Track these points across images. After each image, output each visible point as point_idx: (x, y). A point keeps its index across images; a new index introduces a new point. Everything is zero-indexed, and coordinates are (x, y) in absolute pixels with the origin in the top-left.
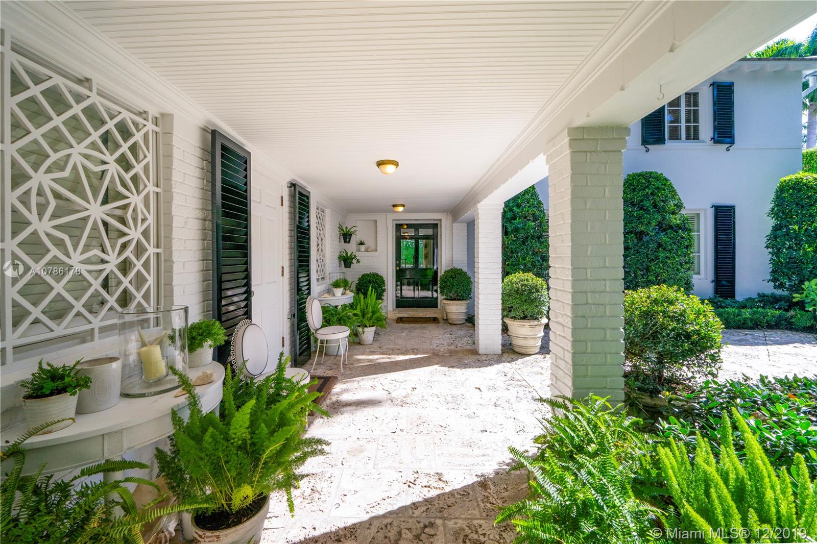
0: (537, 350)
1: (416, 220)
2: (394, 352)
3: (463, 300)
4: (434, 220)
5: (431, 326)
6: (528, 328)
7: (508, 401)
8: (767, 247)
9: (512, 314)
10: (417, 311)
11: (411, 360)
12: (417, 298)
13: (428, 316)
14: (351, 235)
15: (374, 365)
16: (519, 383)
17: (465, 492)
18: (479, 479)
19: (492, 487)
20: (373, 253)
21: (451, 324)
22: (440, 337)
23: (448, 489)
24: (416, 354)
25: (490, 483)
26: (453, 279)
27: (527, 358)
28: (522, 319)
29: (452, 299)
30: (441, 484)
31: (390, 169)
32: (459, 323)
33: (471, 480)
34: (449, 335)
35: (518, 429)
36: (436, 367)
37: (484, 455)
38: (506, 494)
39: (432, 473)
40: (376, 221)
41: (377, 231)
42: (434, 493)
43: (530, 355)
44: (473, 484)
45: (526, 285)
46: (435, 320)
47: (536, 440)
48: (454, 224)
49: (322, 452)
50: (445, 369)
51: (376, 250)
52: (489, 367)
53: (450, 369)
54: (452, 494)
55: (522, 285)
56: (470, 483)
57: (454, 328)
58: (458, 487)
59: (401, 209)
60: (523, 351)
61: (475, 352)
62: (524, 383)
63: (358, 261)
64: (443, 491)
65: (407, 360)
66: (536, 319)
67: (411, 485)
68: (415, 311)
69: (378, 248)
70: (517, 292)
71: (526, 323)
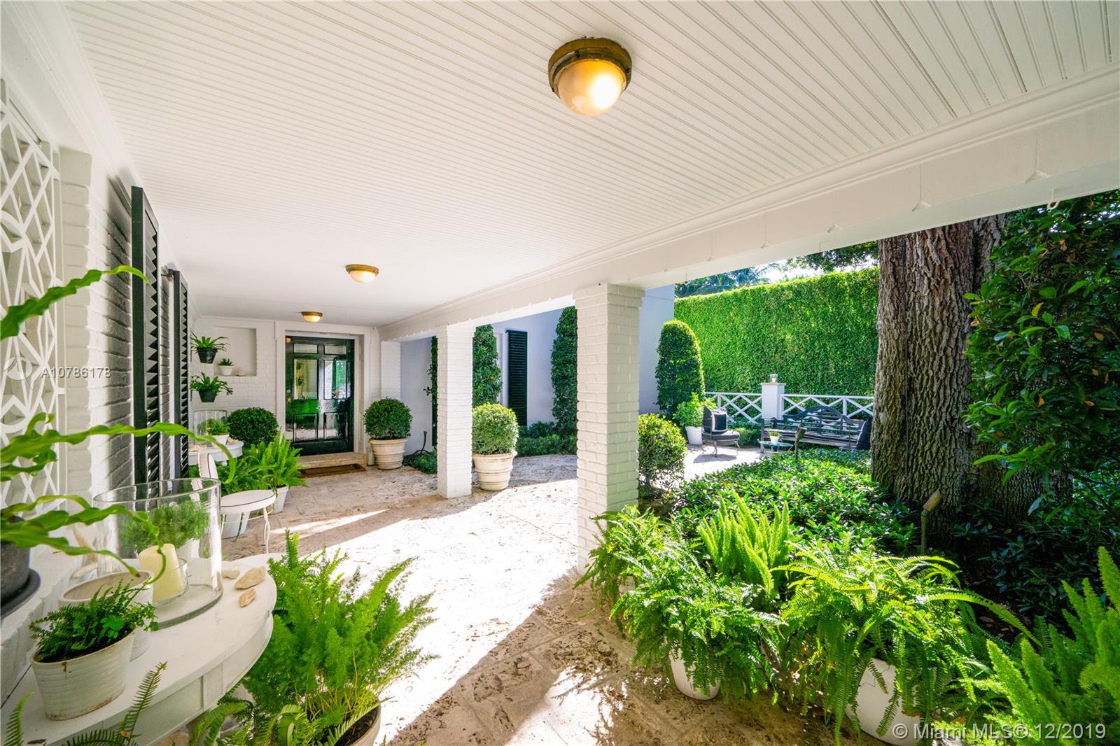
0: (507, 484)
1: (321, 333)
2: (326, 516)
3: (401, 438)
4: (351, 335)
5: (356, 476)
6: (499, 462)
7: (511, 538)
8: (656, 377)
9: (484, 449)
10: (325, 459)
11: (363, 520)
12: (321, 439)
13: (344, 463)
14: (215, 350)
15: (313, 536)
16: (508, 519)
17: (530, 624)
18: (533, 610)
19: (548, 611)
20: (248, 378)
21: (383, 470)
22: (381, 487)
23: (513, 628)
24: (366, 512)
25: (544, 609)
26: (388, 412)
27: (500, 494)
28: (493, 453)
29: (384, 439)
30: (504, 627)
31: (366, 276)
32: (395, 467)
33: (527, 613)
34: (391, 484)
35: (537, 560)
36: (405, 522)
37: (522, 590)
38: (563, 612)
39: (488, 621)
40: (254, 331)
41: (256, 345)
42: (502, 637)
43: (500, 491)
44: (531, 615)
45: (497, 417)
46: (356, 468)
47: (593, 553)
48: (383, 343)
49: (430, 620)
50: (419, 521)
51: (255, 374)
52: (468, 510)
53: (424, 520)
54: (519, 630)
55: (494, 418)
56: (528, 616)
57: (392, 475)
58: (521, 622)
59: (316, 319)
60: (494, 487)
61: (441, 498)
62: (514, 519)
63: (229, 391)
64: (509, 632)
65: (358, 522)
66: (505, 451)
67: (474, 638)
68: (322, 460)
69: (258, 371)
70: (489, 425)
71: (498, 457)
